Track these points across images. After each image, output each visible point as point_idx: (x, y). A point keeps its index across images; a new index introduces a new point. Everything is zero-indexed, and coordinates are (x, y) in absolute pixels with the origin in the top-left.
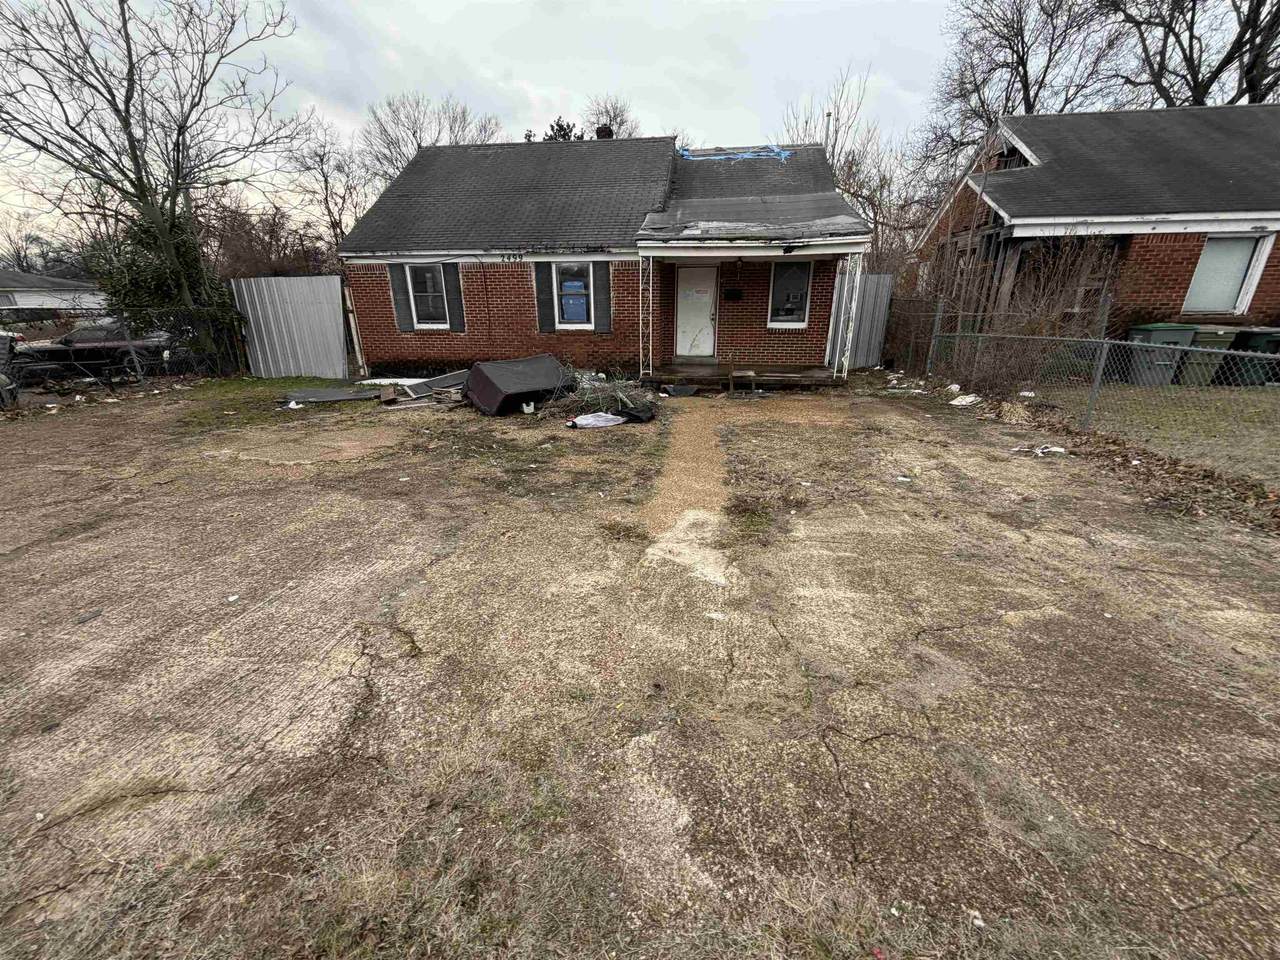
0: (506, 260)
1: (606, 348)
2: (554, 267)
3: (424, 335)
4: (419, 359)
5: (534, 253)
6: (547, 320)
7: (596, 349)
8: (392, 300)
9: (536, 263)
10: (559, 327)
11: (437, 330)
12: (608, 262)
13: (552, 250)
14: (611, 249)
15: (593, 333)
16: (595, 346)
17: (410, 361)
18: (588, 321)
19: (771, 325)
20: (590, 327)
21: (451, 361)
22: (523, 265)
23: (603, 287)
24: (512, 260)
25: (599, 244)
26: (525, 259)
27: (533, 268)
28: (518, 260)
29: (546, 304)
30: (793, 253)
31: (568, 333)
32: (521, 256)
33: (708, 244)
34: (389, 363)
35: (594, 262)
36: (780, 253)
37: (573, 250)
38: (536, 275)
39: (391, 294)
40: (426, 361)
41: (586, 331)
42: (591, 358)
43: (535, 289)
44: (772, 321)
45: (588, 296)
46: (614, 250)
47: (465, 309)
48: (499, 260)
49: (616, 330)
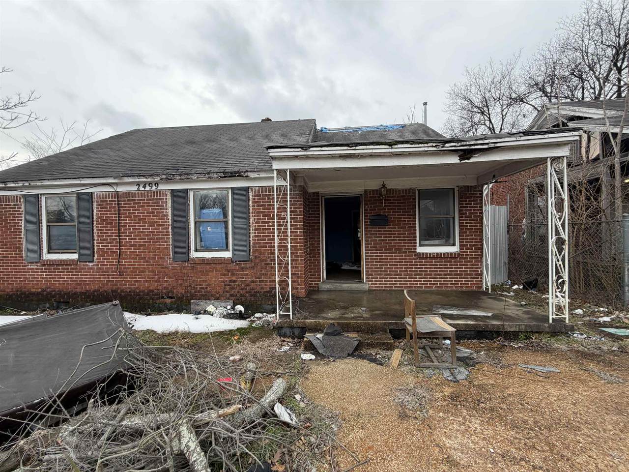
0: (141, 188)
1: (246, 276)
2: (191, 194)
3: (50, 265)
4: (43, 290)
5: (168, 180)
6: (181, 247)
7: (234, 278)
8: (23, 231)
9: (172, 190)
10: (194, 255)
11: (66, 260)
12: (248, 188)
13: (186, 177)
14: (249, 174)
15: (231, 261)
16: (233, 275)
17: (33, 294)
18: (227, 249)
19: (420, 249)
20: (228, 255)
21: (75, 293)
22: (159, 193)
23: (242, 213)
24: (148, 188)
25: (236, 169)
26: (161, 187)
27: (169, 197)
28: (154, 188)
29: (181, 232)
30: (472, 160)
31: (203, 261)
32: (157, 184)
33: (360, 150)
34: (11, 296)
35: (232, 188)
36: (455, 160)
37: (208, 176)
38: (173, 202)
39: (23, 224)
40: (50, 293)
41: (224, 259)
42: (228, 288)
43: (170, 217)
44: (421, 245)
45: (226, 223)
46: (252, 175)
47: (96, 238)
48: (134, 189)
49: (256, 257)
